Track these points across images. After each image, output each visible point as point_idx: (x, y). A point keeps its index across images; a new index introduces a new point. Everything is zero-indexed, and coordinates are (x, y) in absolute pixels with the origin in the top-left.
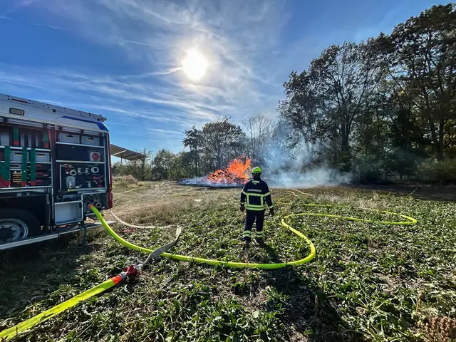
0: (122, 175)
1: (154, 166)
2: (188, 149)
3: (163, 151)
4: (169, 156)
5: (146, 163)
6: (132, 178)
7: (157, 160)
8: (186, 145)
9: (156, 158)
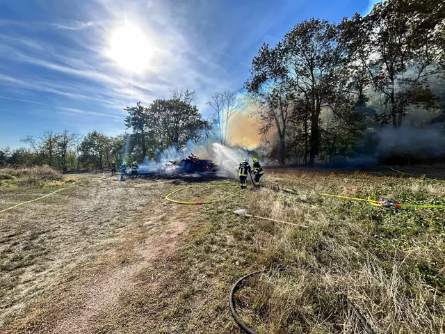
0: (29, 166)
1: (80, 153)
2: (131, 131)
3: (95, 134)
4: (103, 140)
5: (68, 150)
6: (50, 170)
7: (86, 146)
8: (129, 126)
9: (83, 143)
